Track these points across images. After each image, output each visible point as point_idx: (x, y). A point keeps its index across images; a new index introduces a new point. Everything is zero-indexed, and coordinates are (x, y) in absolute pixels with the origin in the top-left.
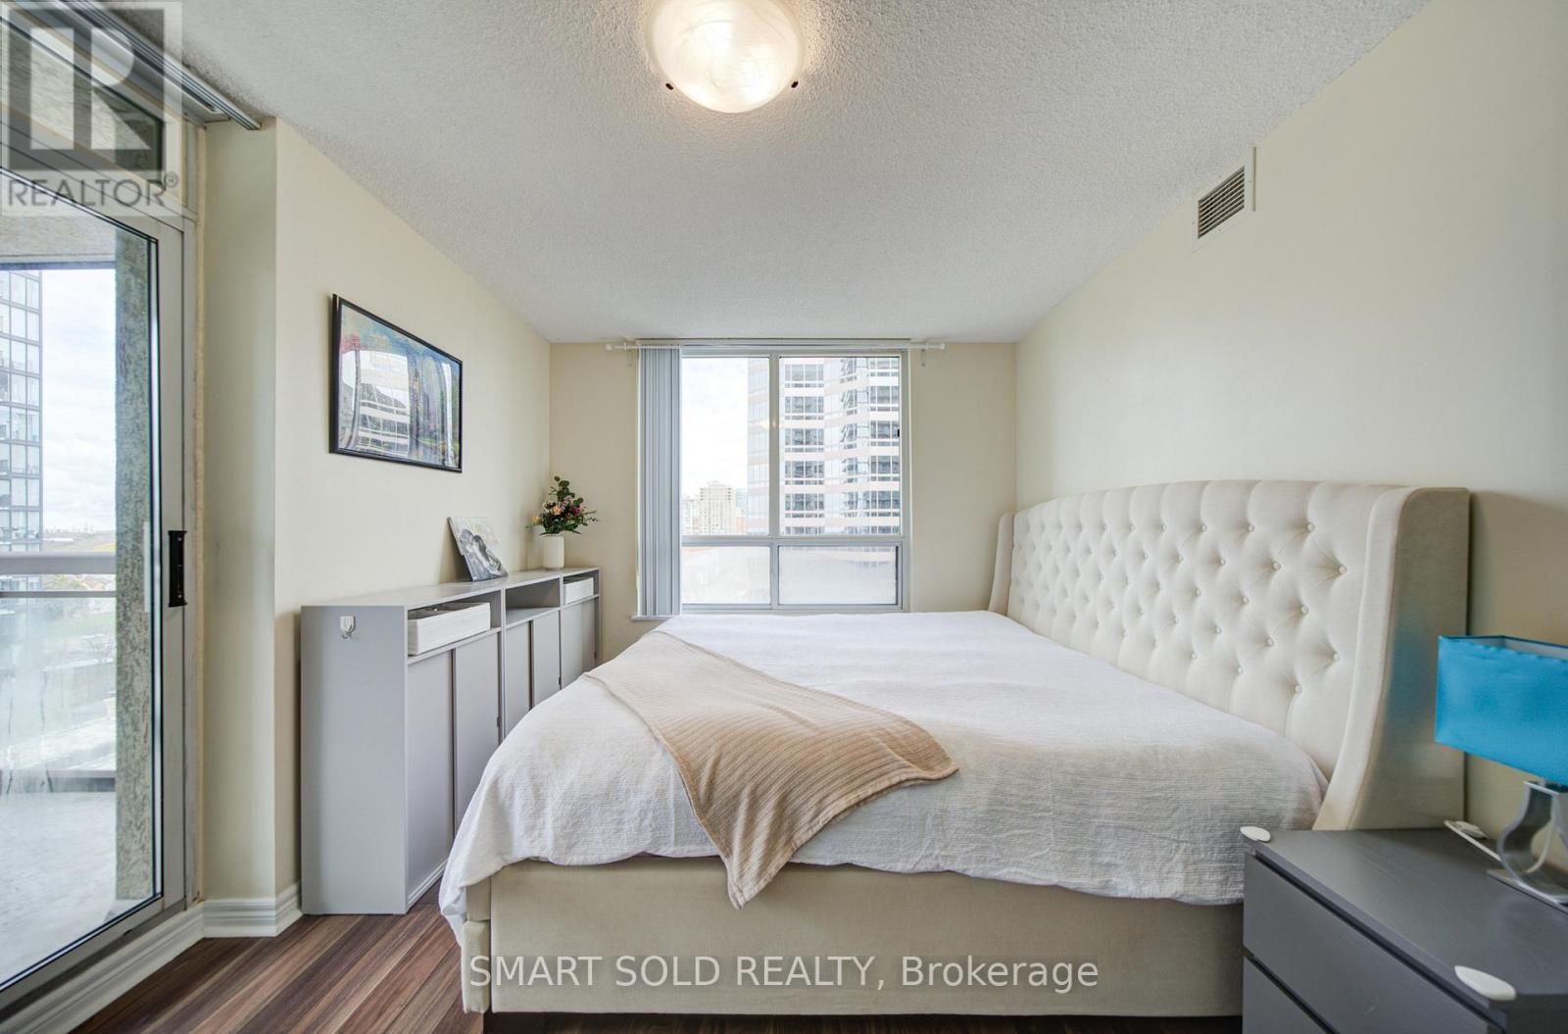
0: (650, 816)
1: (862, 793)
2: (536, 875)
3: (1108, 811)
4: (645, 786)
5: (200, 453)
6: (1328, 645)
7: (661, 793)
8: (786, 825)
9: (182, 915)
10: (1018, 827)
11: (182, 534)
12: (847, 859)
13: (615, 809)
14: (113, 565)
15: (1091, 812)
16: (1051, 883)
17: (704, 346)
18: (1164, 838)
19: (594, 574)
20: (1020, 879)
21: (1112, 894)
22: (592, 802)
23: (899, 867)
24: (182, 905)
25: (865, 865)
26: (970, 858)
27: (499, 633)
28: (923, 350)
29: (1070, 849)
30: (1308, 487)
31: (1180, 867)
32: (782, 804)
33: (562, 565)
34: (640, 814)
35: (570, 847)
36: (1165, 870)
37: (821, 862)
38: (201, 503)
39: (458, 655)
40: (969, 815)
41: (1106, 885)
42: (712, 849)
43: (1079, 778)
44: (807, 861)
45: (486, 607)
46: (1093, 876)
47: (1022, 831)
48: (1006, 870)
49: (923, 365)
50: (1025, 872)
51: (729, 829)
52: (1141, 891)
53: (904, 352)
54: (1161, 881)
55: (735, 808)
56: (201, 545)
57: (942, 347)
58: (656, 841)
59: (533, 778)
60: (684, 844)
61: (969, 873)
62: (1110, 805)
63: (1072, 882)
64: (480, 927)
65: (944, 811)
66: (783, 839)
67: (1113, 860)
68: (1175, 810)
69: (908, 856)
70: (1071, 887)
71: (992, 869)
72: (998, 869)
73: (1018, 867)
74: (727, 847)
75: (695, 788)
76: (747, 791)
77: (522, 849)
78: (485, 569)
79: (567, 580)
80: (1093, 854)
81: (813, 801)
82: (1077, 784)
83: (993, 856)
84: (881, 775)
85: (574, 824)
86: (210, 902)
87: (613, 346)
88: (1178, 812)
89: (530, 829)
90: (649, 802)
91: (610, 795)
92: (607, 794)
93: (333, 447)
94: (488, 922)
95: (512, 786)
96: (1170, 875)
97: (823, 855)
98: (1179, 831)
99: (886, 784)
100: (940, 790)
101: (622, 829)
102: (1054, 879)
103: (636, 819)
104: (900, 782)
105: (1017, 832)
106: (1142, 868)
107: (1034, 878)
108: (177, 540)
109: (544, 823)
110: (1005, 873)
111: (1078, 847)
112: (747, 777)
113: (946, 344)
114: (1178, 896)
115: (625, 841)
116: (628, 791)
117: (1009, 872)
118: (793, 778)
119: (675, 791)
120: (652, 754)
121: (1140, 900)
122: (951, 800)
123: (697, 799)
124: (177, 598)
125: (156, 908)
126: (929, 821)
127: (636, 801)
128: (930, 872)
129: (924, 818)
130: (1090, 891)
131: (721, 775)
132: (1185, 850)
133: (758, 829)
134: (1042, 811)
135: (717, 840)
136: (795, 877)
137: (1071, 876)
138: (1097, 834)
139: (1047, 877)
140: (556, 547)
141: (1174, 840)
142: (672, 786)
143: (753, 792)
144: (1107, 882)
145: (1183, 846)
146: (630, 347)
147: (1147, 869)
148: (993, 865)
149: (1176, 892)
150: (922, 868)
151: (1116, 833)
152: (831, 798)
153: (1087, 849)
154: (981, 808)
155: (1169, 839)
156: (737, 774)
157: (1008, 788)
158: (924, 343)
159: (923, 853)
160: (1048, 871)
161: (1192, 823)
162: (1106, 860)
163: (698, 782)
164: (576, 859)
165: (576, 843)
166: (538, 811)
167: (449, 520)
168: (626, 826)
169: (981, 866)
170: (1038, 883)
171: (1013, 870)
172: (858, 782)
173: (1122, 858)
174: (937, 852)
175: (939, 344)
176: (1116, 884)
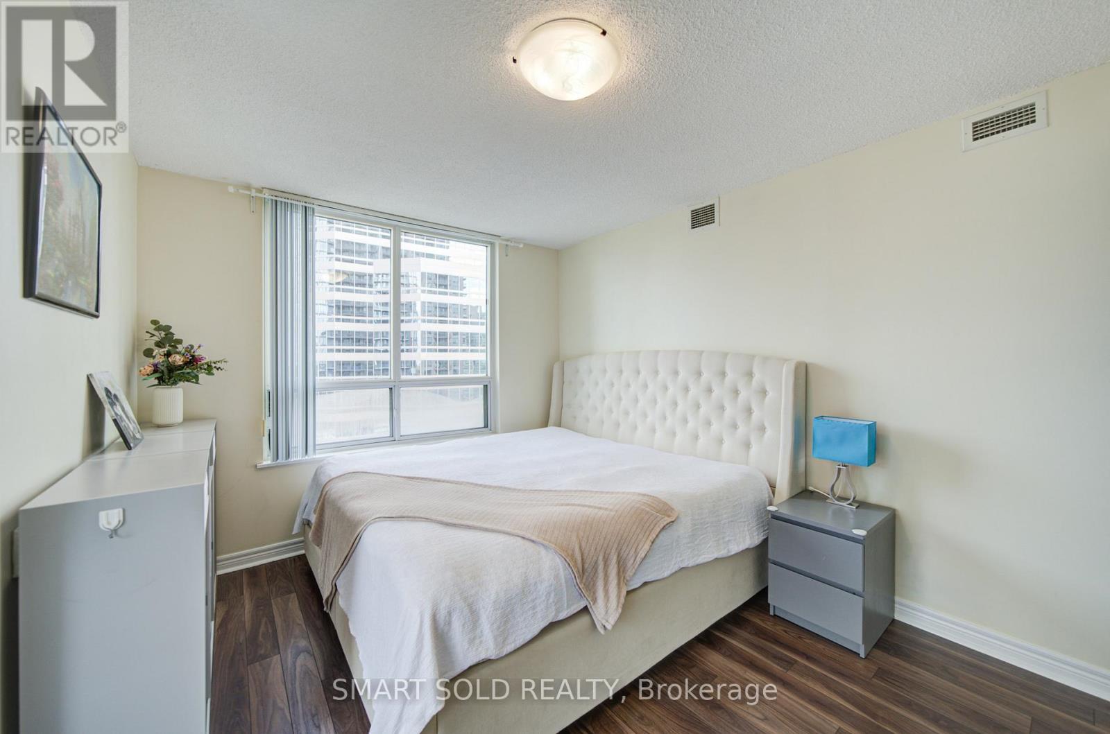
0: (552, 595)
1: (651, 538)
2: (484, 674)
4: (546, 576)
6: (763, 425)
7: (557, 577)
8: (623, 568)
10: (701, 535)
12: (645, 579)
13: (529, 600)
15: (720, 518)
16: (713, 558)
17: (339, 211)
18: (741, 522)
20: (706, 560)
21: (731, 554)
22: (514, 601)
23: (665, 574)
25: (652, 580)
26: (689, 557)
28: (507, 245)
29: (717, 539)
30: (753, 357)
31: (747, 533)
32: (619, 558)
33: (180, 419)
34: (546, 596)
35: (504, 641)
36: (744, 536)
37: (636, 587)
40: (686, 535)
42: (583, 603)
44: (633, 588)
46: (725, 549)
48: (701, 558)
49: (507, 256)
50: (706, 557)
51: (594, 585)
52: (739, 549)
53: (492, 244)
54: (744, 541)
55: (596, 571)
57: (521, 246)
58: (558, 611)
59: (465, 599)
60: (570, 606)
61: (689, 566)
63: (720, 555)
65: (678, 537)
67: (728, 539)
69: (669, 566)
70: (720, 557)
71: (697, 560)
72: (699, 559)
73: (704, 555)
74: (594, 598)
75: (576, 566)
76: (601, 558)
77: (469, 660)
80: (723, 539)
81: (632, 552)
83: (696, 553)
84: (655, 526)
85: (505, 623)
87: (236, 189)
89: (471, 642)
90: (550, 586)
91: (525, 591)
95: (450, 614)
96: (746, 538)
97: (638, 581)
98: (745, 517)
99: (659, 530)
100: (675, 527)
101: (537, 612)
102: (716, 555)
103: (544, 601)
104: (664, 526)
105: (702, 538)
106: (737, 538)
107: (709, 559)
109: (481, 632)
110: (701, 560)
111: (719, 537)
112: (599, 549)
113: (525, 244)
115: (541, 619)
116: (536, 583)
118: (620, 541)
119: (563, 572)
122: (679, 530)
123: (578, 572)
126: (674, 544)
127: (542, 589)
128: (676, 572)
130: (725, 556)
131: (585, 552)
132: (747, 525)
133: (610, 579)
134: (707, 524)
135: (588, 596)
136: (631, 599)
137: (719, 552)
138: (723, 528)
139: (713, 555)
141: (744, 522)
142: (561, 570)
143: (604, 557)
146: (258, 195)
150: (674, 571)
151: (728, 526)
152: (640, 546)
153: (721, 537)
154: (689, 530)
156: (593, 549)
157: (695, 517)
158: (508, 240)
159: (674, 562)
160: (713, 552)
162: (726, 540)
164: (510, 648)
165: (507, 636)
166: (475, 625)
168: (539, 609)
169: (693, 560)
171: (703, 557)
172: (648, 533)
173: (731, 536)
174: (678, 559)
175: (519, 243)
176: (731, 549)
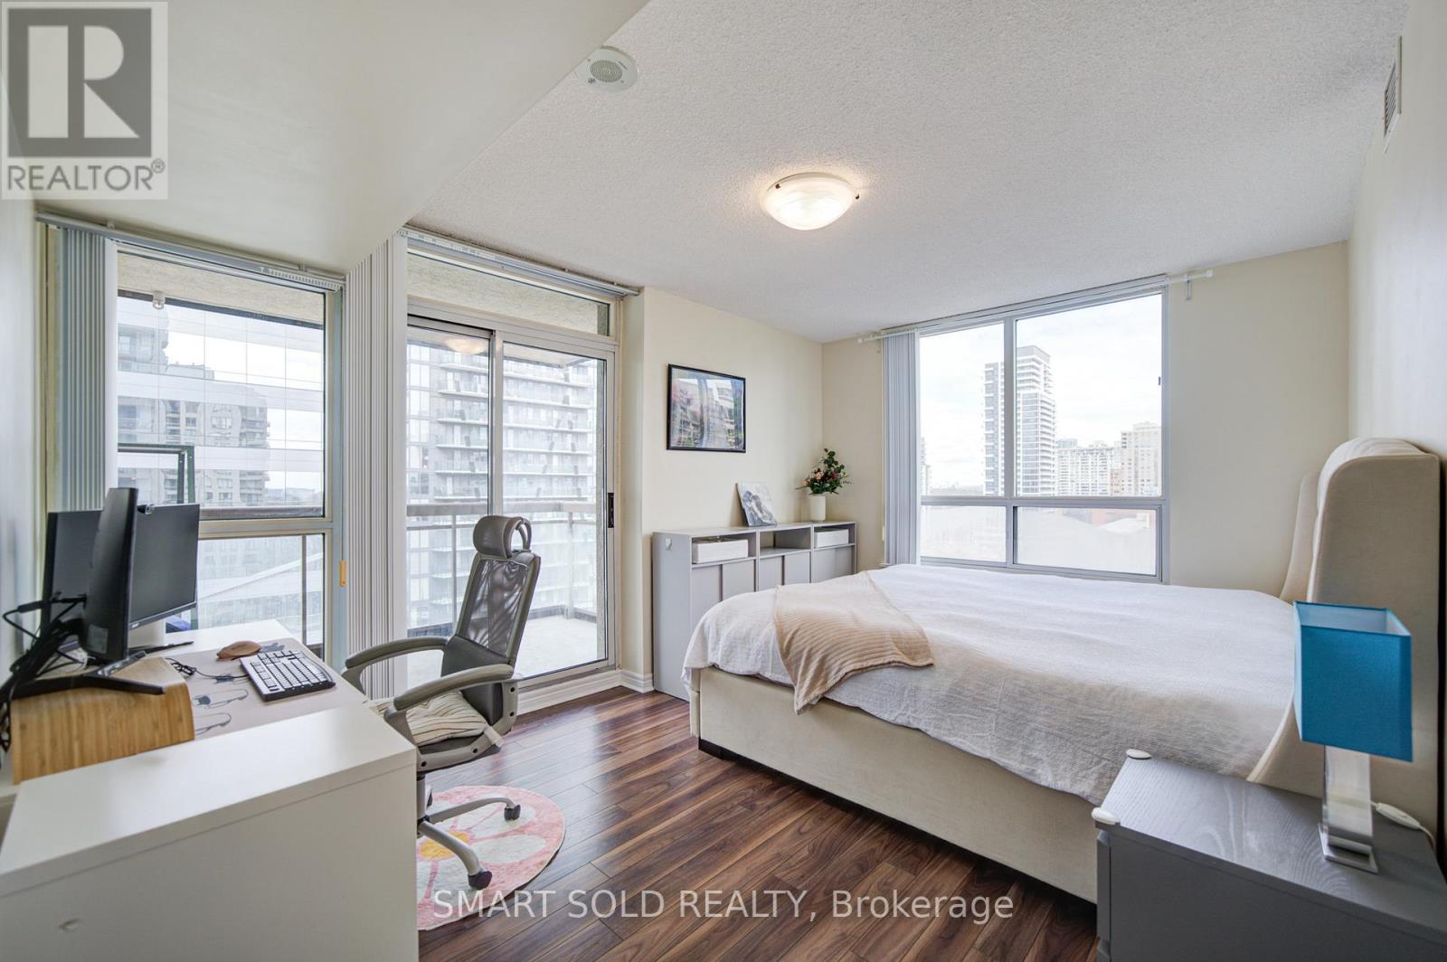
0: (761, 654)
1: (865, 664)
2: (716, 674)
3: (1041, 719)
4: (761, 638)
5: (619, 455)
7: (767, 643)
8: (823, 674)
9: (613, 672)
10: (968, 712)
11: (612, 494)
12: (857, 704)
13: (747, 647)
14: (595, 509)
15: (1029, 717)
16: (984, 756)
17: (936, 325)
18: (1089, 752)
19: (850, 527)
20: (964, 747)
21: (1037, 781)
22: (738, 641)
23: (885, 717)
24: (613, 667)
25: (866, 710)
26: (930, 723)
27: (755, 560)
28: (1187, 281)
29: (1007, 738)
31: (1095, 776)
32: (823, 661)
33: (824, 518)
34: (757, 652)
35: (728, 662)
36: (1081, 774)
37: (842, 702)
38: (619, 480)
39: (724, 567)
40: (933, 695)
41: (1032, 772)
42: (788, 680)
43: (1026, 691)
44: (835, 699)
45: (745, 542)
46: (1022, 762)
47: (971, 716)
48: (955, 738)
49: (1188, 299)
50: (968, 743)
51: (797, 668)
52: (1056, 783)
53: (1164, 288)
54: (1074, 781)
55: (801, 658)
56: (619, 500)
57: (1211, 274)
58: (763, 669)
59: (717, 625)
60: (776, 673)
61: (929, 733)
62: (1047, 716)
63: (1002, 761)
64: (697, 694)
65: (917, 688)
66: (821, 681)
67: (1040, 756)
68: (1104, 733)
69: (892, 711)
70: (1001, 764)
72: (950, 736)
73: (964, 739)
74: (795, 680)
75: (781, 643)
76: (807, 650)
77: (712, 659)
78: (759, 519)
79: (817, 530)
80: (1026, 747)
81: (839, 662)
82: (1022, 694)
83: (947, 727)
84: (880, 657)
85: (730, 652)
86: (623, 670)
87: (863, 340)
88: (1107, 737)
89: (714, 649)
90: (761, 646)
91: (746, 639)
92: (744, 638)
93: (668, 447)
94: (699, 692)
96: (1084, 779)
97: (842, 696)
98: (1104, 751)
99: (882, 662)
100: (918, 674)
101: (749, 658)
102: (987, 754)
103: (755, 654)
104: (889, 663)
105: (967, 716)
106: (1062, 767)
107: (973, 749)
108: (611, 496)
109: (719, 648)
110: (953, 740)
111: (1013, 739)
112: (809, 642)
113: (1215, 269)
114: (1085, 795)
115: (750, 665)
116: (754, 639)
117: (956, 741)
118: (830, 648)
119: (773, 644)
120: (768, 623)
121: (1055, 790)
122: (924, 681)
123: (781, 649)
124: (611, 525)
125: (605, 663)
126: (906, 692)
127: (756, 645)
128: (904, 726)
129: (904, 689)
130: (1017, 772)
131: (797, 638)
132: (1105, 766)
133: (809, 672)
134: (990, 707)
135: (791, 674)
136: (826, 707)
137: (1002, 757)
138: (1031, 734)
139: (983, 751)
140: (819, 504)
141: (1096, 755)
142: (772, 641)
143: (810, 651)
144: (1034, 770)
145: (1104, 762)
146: (876, 338)
147: (1065, 770)
148: (945, 732)
149: (1083, 792)
150: (899, 721)
151: (1046, 737)
152: (847, 663)
153: (1021, 742)
154: (944, 693)
155: (1093, 754)
156: (803, 641)
157: (966, 685)
159: (900, 712)
160: (984, 748)
161: (1117, 747)
162: (1035, 754)
163: (784, 640)
164: (729, 669)
165: (730, 661)
166: (716, 643)
167: (737, 485)
168: (751, 657)
169: (936, 730)
170: (976, 753)
171: (960, 740)
172: (865, 657)
173: (1047, 756)
174: (909, 713)
175: (1205, 271)
176: (1040, 775)
